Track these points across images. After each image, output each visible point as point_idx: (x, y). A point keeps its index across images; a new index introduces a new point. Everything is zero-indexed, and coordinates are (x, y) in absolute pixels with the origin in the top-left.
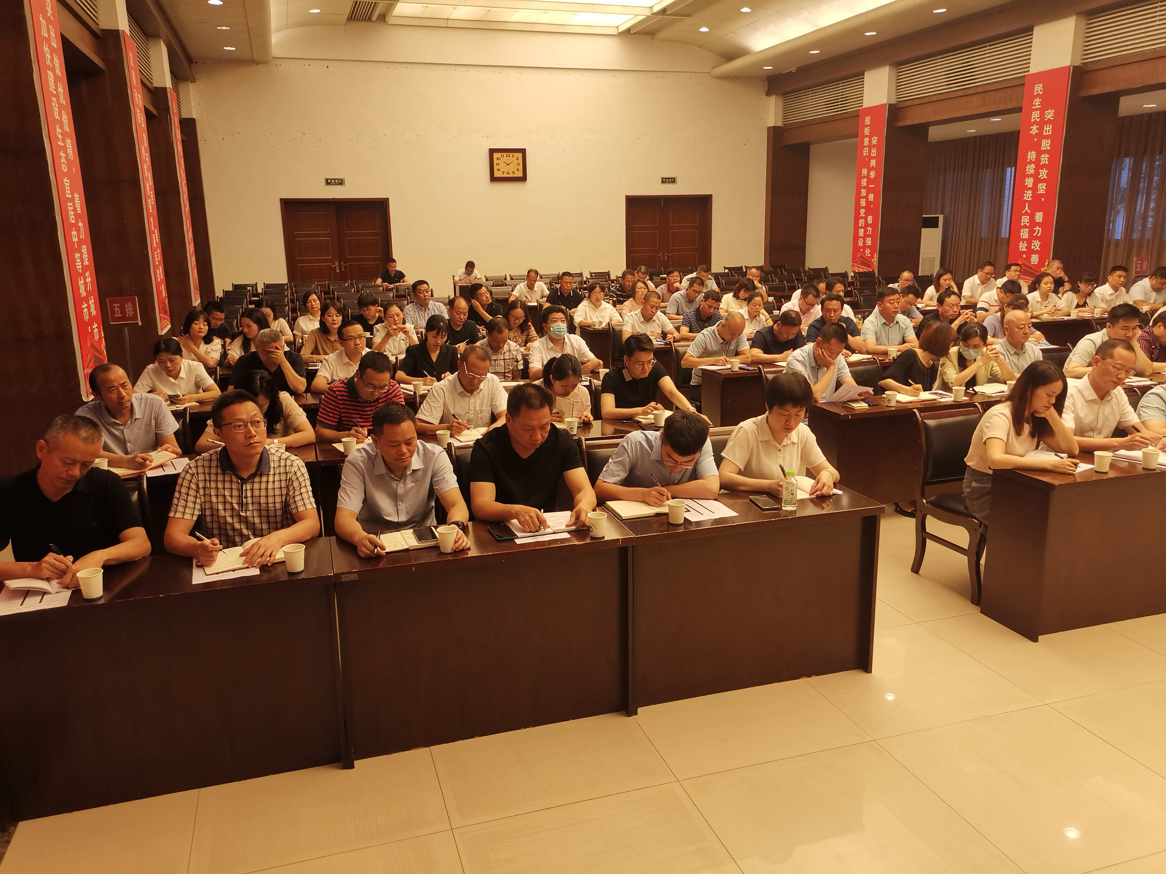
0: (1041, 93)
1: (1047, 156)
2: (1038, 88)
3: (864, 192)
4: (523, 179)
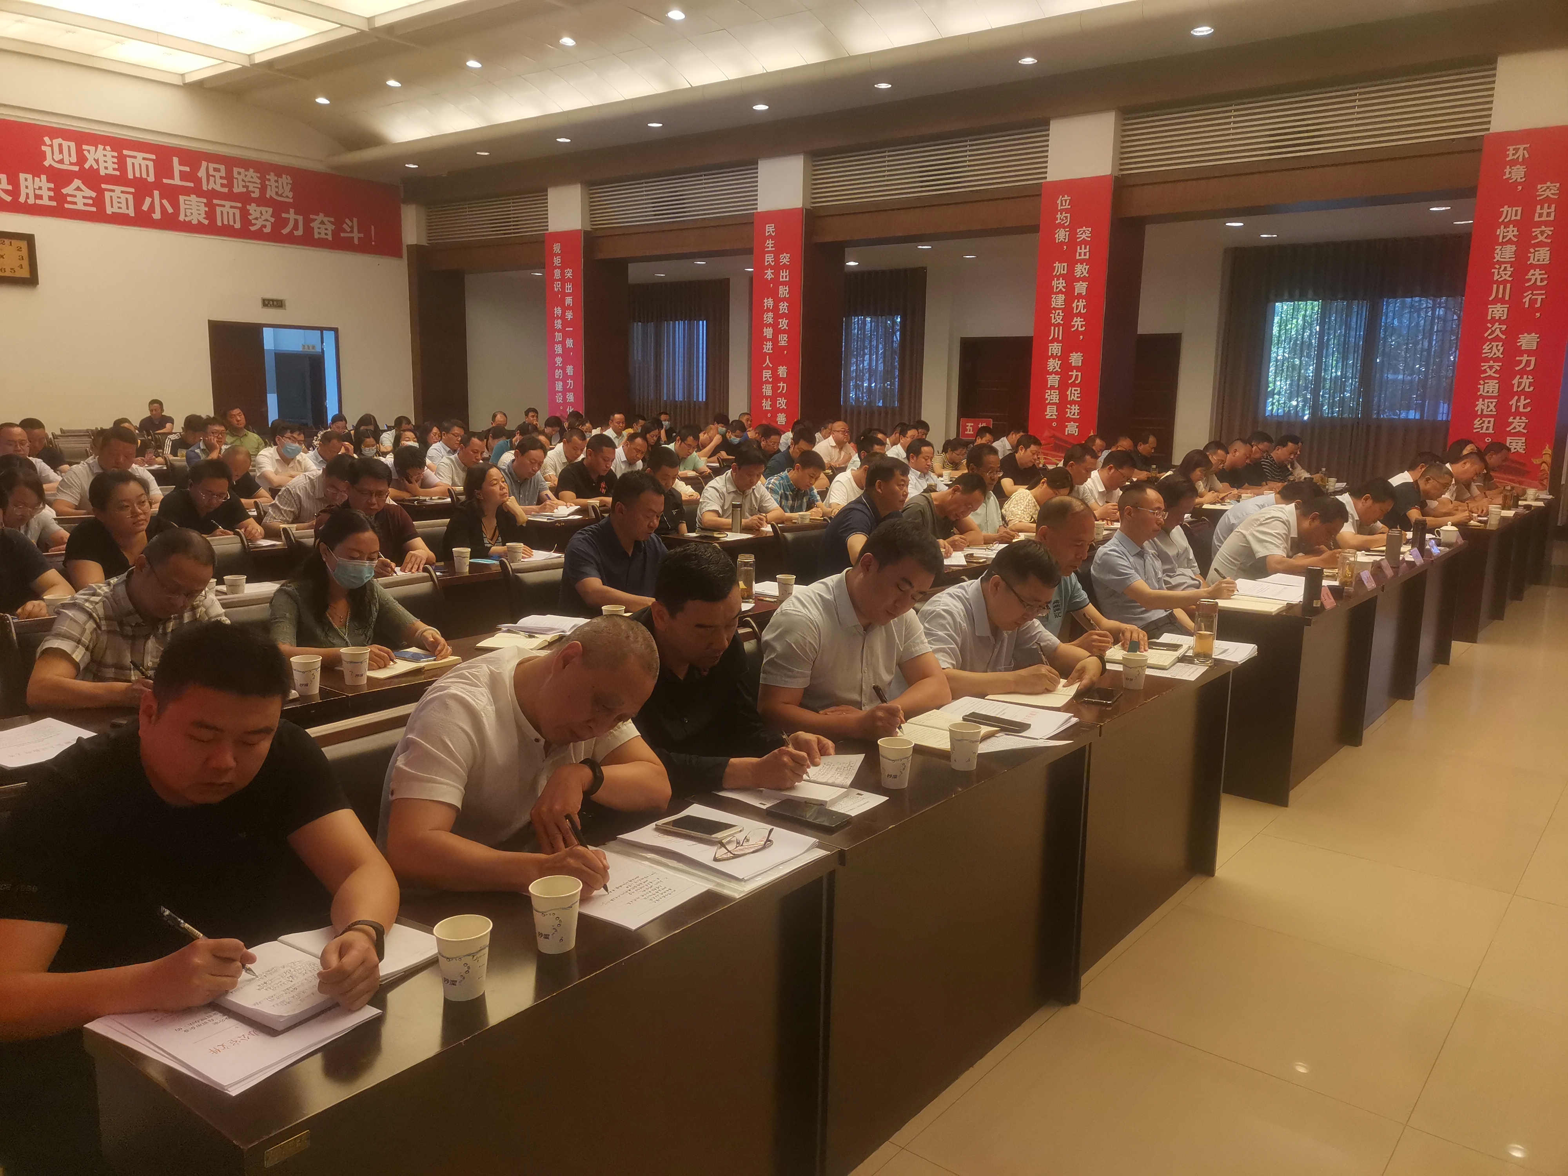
0: (773, 234)
1: (786, 304)
2: (770, 229)
3: (559, 336)
4: (31, 281)
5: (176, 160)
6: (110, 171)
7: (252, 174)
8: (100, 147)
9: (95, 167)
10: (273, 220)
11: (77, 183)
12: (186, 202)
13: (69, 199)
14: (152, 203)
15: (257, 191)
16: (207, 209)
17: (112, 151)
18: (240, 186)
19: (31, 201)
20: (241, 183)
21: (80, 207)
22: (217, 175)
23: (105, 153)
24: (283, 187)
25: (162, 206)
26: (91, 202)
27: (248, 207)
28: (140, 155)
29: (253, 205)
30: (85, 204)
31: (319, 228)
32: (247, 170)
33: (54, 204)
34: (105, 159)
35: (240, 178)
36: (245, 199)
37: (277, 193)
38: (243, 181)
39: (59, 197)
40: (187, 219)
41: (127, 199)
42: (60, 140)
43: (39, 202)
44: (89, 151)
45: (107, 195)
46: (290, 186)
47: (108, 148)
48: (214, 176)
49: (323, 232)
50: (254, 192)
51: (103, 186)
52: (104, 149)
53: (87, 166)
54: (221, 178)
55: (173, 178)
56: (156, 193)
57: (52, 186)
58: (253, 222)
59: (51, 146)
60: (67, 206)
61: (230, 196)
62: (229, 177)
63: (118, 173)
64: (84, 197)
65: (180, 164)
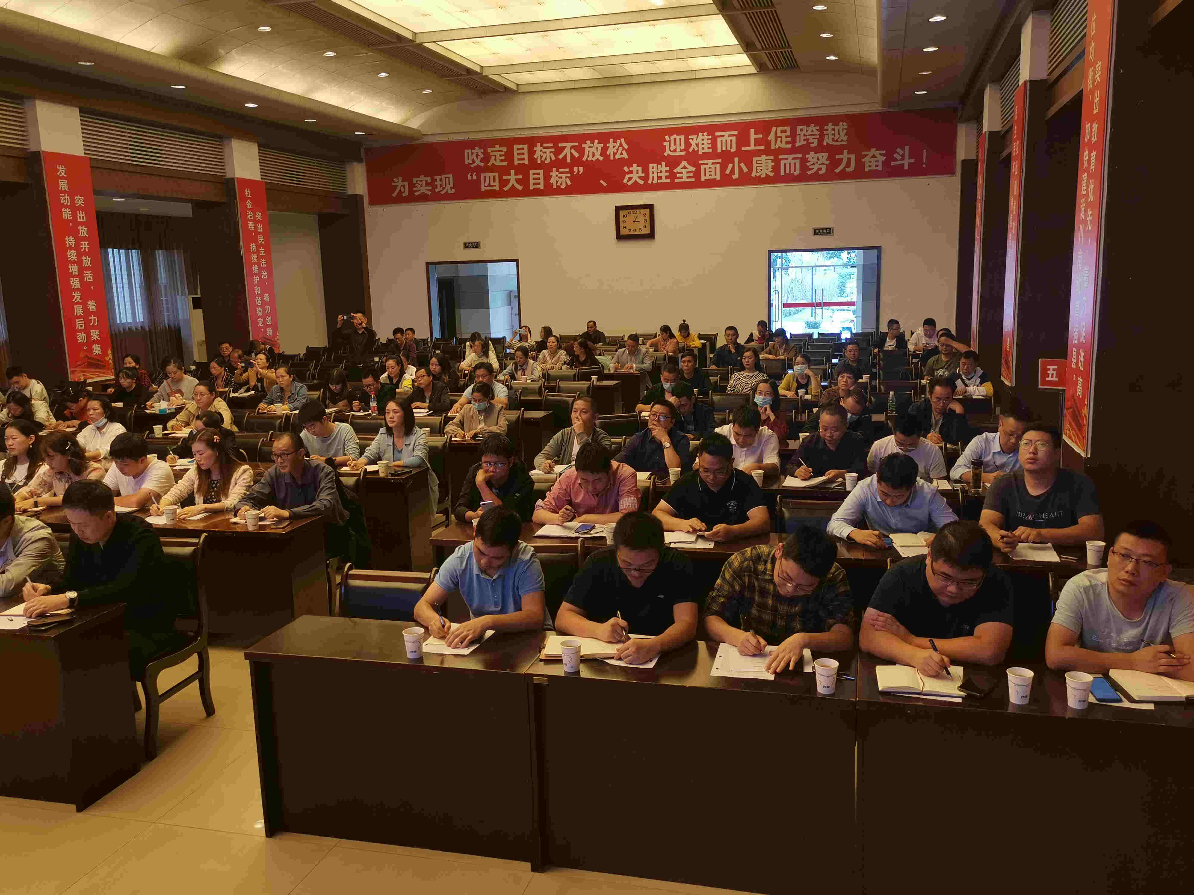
4: (651, 236)
5: (752, 131)
6: (706, 150)
7: (813, 129)
8: (700, 134)
9: (696, 149)
10: (828, 162)
11: (684, 163)
12: (758, 162)
13: (678, 175)
14: (733, 167)
15: (816, 141)
16: (773, 164)
17: (708, 135)
18: (802, 140)
19: (655, 182)
20: (803, 138)
21: (685, 179)
22: (784, 135)
23: (703, 137)
24: (839, 134)
25: (740, 167)
26: (691, 175)
27: (807, 156)
28: (726, 134)
29: (812, 153)
30: (688, 177)
31: (870, 162)
32: (808, 126)
33: (669, 181)
34: (703, 142)
35: (802, 133)
36: (806, 149)
37: (833, 140)
38: (805, 135)
39: (672, 175)
40: (758, 175)
41: (715, 168)
42: (675, 136)
43: (659, 181)
44: (693, 139)
45: (703, 167)
46: (845, 131)
47: (705, 134)
48: (781, 137)
49: (874, 164)
50: (813, 143)
51: (701, 162)
52: (703, 135)
53: (691, 150)
54: (787, 137)
55: (749, 146)
56: (736, 160)
57: (668, 168)
58: (810, 167)
59: (669, 141)
60: (676, 181)
61: (793, 151)
62: (793, 135)
63: (710, 150)
64: (687, 172)
65: (755, 134)
